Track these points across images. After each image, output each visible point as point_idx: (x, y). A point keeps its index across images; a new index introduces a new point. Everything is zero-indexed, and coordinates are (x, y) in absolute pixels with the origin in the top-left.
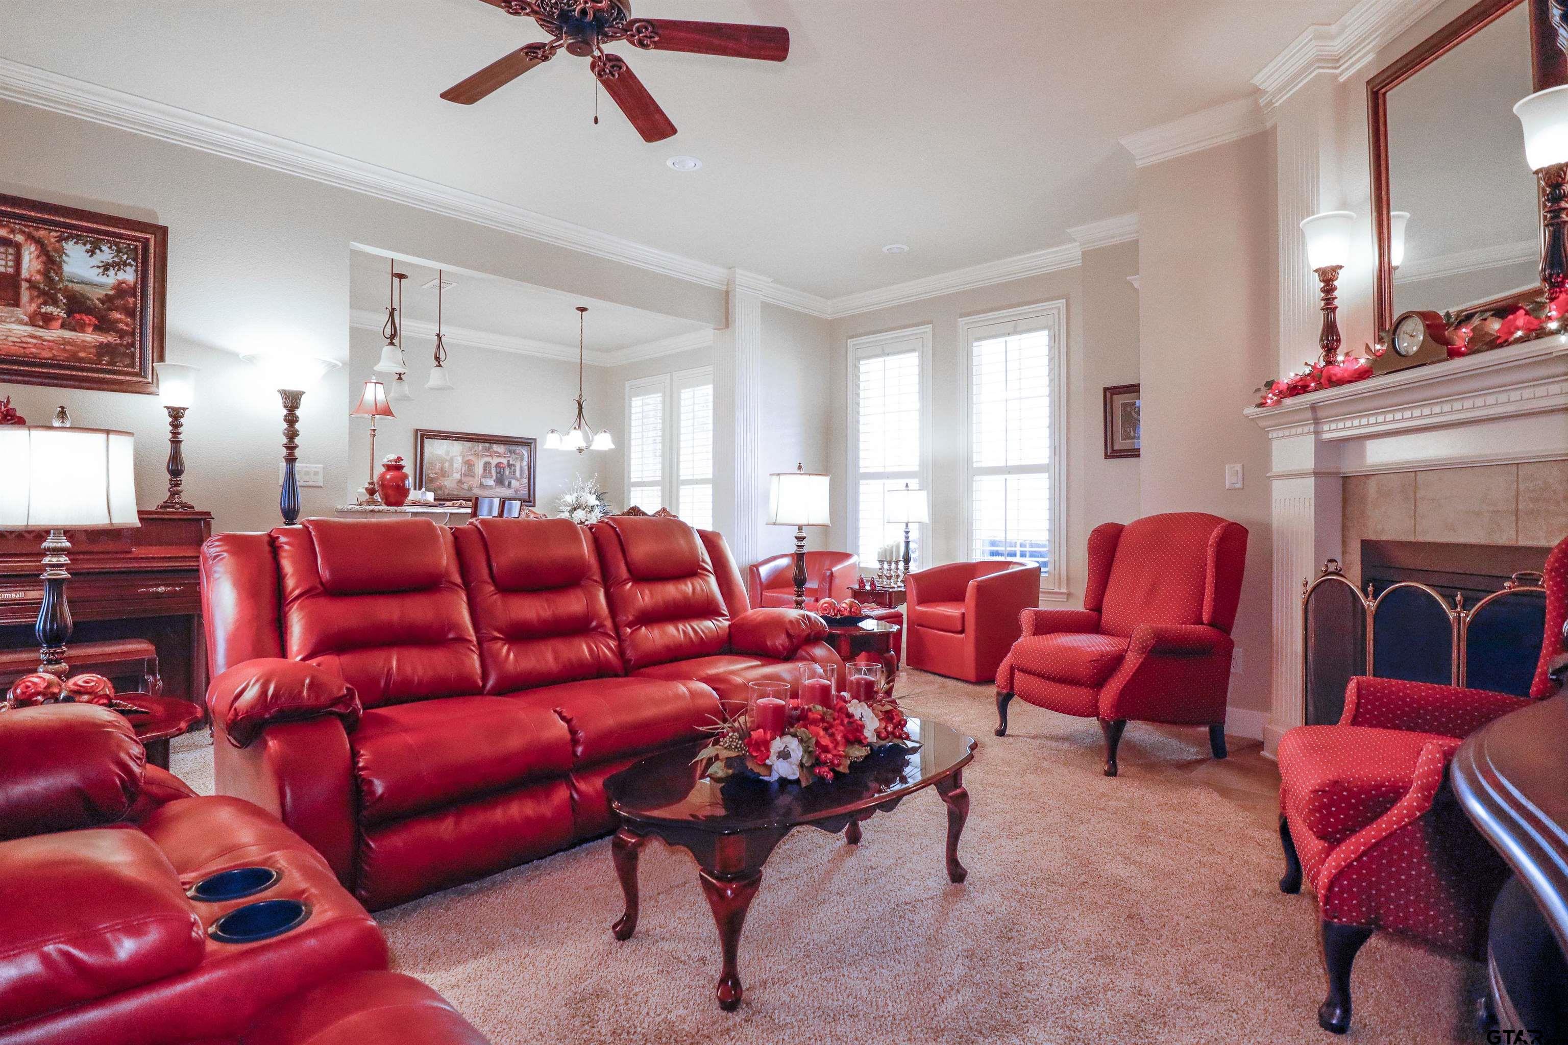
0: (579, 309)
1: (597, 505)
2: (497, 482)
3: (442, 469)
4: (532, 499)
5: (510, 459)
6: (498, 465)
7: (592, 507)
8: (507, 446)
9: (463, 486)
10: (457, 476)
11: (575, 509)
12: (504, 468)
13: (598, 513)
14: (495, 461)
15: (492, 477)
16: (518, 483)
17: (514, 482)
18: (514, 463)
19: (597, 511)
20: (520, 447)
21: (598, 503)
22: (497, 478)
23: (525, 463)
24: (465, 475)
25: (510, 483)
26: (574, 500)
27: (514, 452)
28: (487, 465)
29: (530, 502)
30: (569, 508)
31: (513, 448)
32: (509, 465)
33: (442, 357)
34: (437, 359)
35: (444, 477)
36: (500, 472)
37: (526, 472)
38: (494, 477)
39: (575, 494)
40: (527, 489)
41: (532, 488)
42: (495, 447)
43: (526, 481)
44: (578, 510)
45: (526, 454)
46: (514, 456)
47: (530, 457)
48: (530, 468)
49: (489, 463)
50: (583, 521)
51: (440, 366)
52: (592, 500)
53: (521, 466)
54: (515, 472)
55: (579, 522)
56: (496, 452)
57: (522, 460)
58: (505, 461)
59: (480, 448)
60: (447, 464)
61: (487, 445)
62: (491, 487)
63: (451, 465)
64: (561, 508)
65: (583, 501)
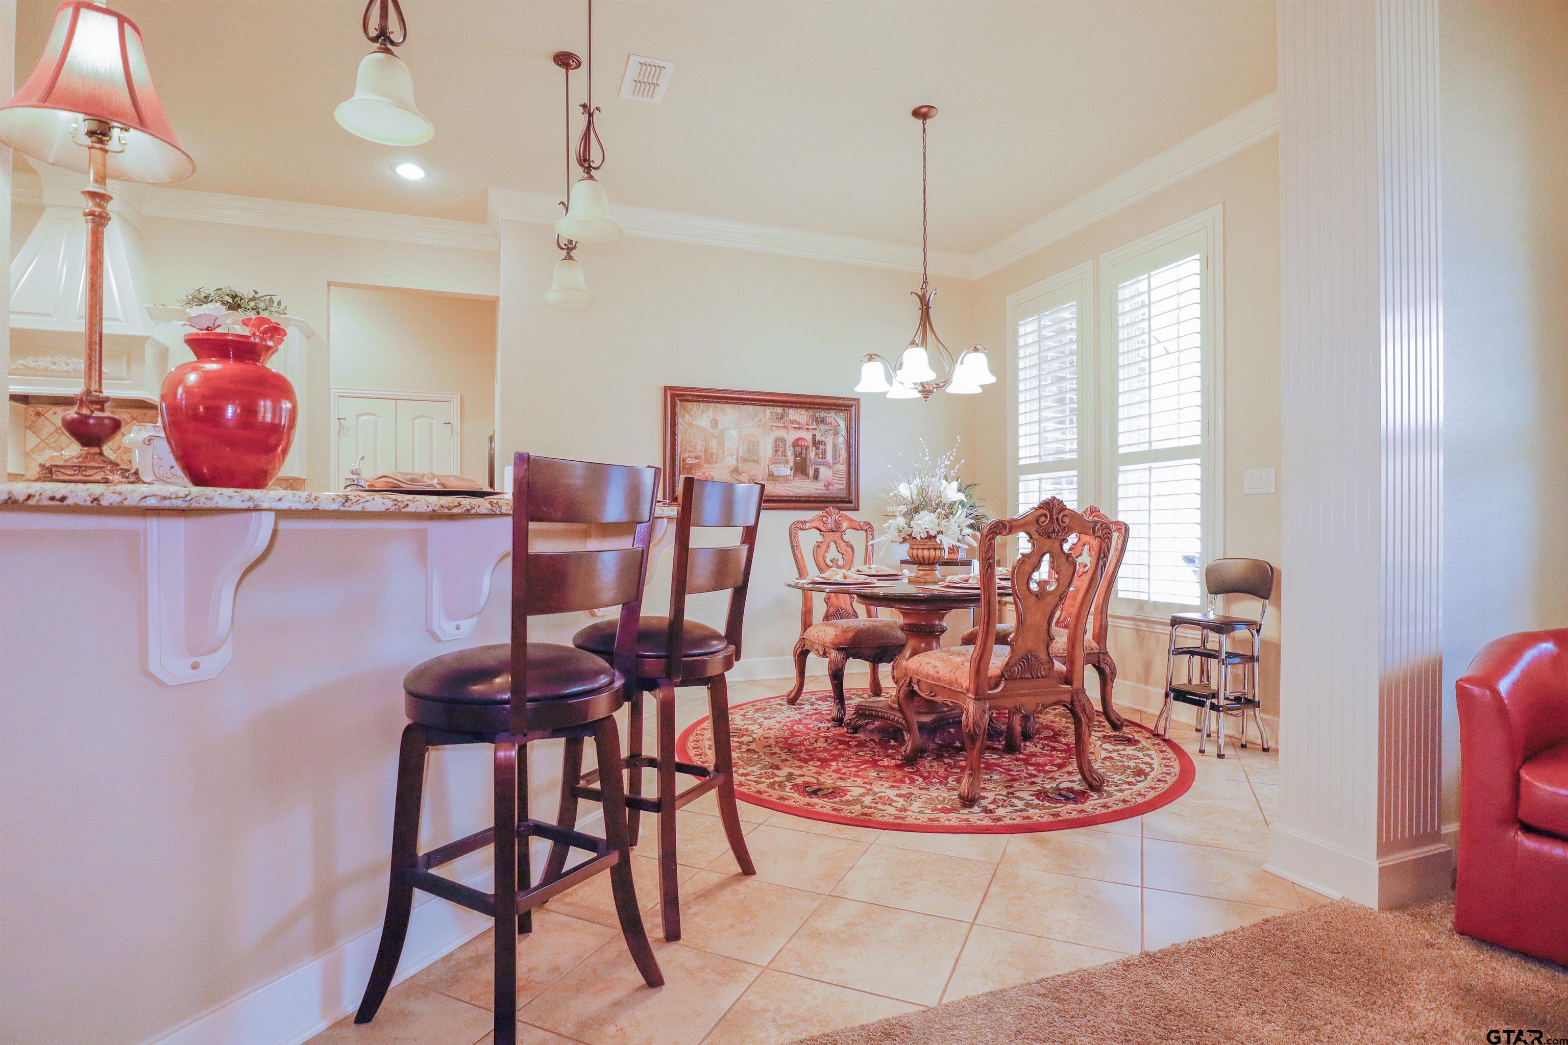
0: (917, 113)
1: (961, 502)
2: (796, 471)
3: (706, 451)
4: (853, 497)
5: (817, 432)
6: (796, 444)
7: (952, 505)
8: (811, 412)
9: (740, 478)
10: (731, 462)
11: (916, 510)
12: (807, 448)
13: (963, 518)
14: (791, 436)
15: (787, 462)
16: (830, 472)
17: (823, 470)
18: (823, 438)
19: (961, 512)
20: (833, 414)
21: (961, 497)
22: (795, 462)
23: (841, 440)
24: (745, 460)
25: (817, 471)
26: (915, 491)
27: (823, 421)
28: (779, 443)
29: (850, 502)
30: (903, 509)
31: (822, 414)
32: (816, 443)
33: (595, 155)
34: (585, 161)
35: (709, 463)
36: (801, 454)
37: (843, 454)
38: (791, 463)
39: (918, 481)
40: (844, 481)
41: (853, 478)
42: (793, 414)
43: (842, 468)
44: (922, 513)
45: (842, 424)
46: (822, 427)
47: (849, 429)
48: (849, 447)
49: (783, 440)
50: (933, 533)
51: (591, 178)
52: (952, 492)
53: (834, 443)
54: (824, 453)
55: (924, 535)
56: (792, 422)
57: (836, 434)
58: (808, 436)
59: (768, 415)
60: (714, 443)
61: (779, 410)
62: (786, 479)
63: (721, 443)
64: (889, 509)
65: (932, 492)
